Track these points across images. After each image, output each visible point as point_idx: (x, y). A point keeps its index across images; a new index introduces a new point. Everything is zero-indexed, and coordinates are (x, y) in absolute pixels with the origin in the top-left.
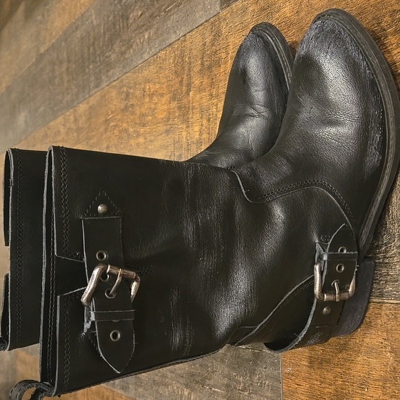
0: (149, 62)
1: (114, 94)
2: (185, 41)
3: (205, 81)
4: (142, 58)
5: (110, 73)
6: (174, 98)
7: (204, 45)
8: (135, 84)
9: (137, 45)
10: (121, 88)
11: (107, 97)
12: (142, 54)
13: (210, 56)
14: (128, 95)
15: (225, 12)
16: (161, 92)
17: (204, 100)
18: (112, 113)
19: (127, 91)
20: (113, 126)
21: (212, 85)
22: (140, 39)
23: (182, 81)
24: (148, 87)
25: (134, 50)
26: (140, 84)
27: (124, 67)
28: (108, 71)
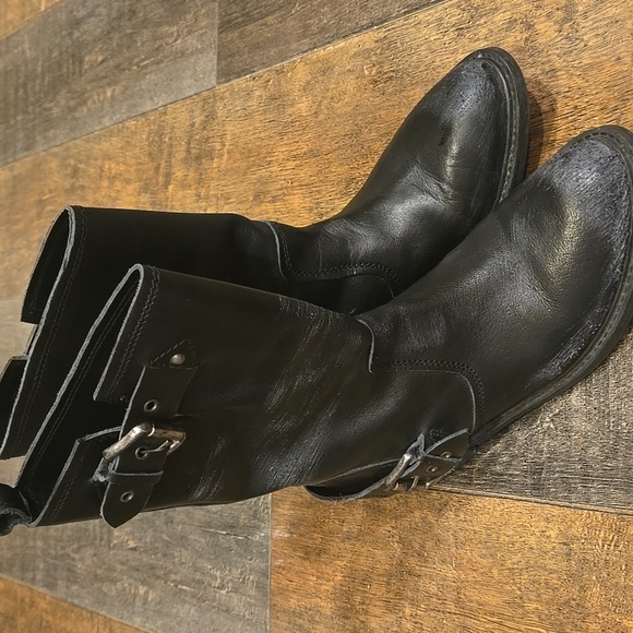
0: (111, 132)
1: (54, 164)
2: (165, 114)
3: (192, 175)
4: (100, 123)
5: (50, 134)
6: (145, 189)
7: (193, 125)
8: (89, 158)
9: (95, 103)
10: (65, 159)
11: (42, 168)
12: (102, 117)
13: (199, 142)
14: (76, 171)
15: (222, 88)
16: (127, 176)
17: (188, 201)
18: (50, 191)
19: (76, 165)
20: (51, 211)
21: (200, 182)
22: (99, 95)
23: (157, 168)
24: (107, 166)
25: (89, 110)
26: (96, 159)
27: (72, 130)
28: (46, 130)
